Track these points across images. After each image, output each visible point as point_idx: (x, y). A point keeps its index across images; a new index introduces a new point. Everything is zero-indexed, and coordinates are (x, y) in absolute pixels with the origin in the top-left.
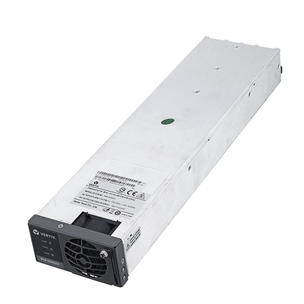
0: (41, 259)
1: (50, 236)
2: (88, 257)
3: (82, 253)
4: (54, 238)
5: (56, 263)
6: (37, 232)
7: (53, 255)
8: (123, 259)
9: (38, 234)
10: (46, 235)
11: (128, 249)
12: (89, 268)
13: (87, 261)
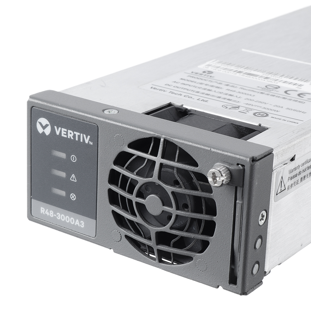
0: (42, 211)
1: (77, 134)
2: (169, 189)
3: (154, 178)
4: (87, 141)
5: (77, 222)
6: (47, 125)
7: (73, 197)
8: (264, 213)
9: (48, 131)
10: (67, 135)
11: (279, 191)
12: (166, 229)
13: (163, 205)
